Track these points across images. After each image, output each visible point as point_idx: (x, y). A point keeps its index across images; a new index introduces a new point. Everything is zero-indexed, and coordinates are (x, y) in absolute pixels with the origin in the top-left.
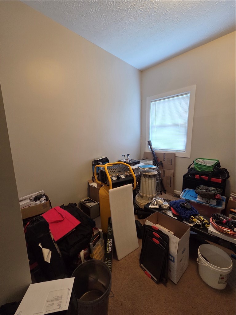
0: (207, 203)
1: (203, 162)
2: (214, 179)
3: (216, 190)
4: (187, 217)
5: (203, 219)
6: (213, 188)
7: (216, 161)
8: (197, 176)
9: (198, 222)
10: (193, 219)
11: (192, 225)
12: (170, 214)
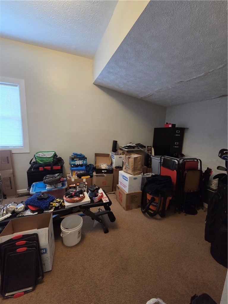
0: (56, 188)
1: (43, 155)
2: (55, 168)
3: (60, 175)
4: (47, 206)
5: (59, 201)
6: (57, 175)
7: (54, 153)
8: (41, 169)
9: (57, 205)
10: (52, 204)
11: (52, 210)
12: (28, 213)
